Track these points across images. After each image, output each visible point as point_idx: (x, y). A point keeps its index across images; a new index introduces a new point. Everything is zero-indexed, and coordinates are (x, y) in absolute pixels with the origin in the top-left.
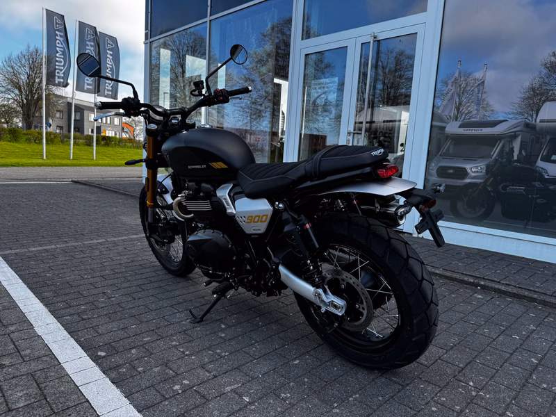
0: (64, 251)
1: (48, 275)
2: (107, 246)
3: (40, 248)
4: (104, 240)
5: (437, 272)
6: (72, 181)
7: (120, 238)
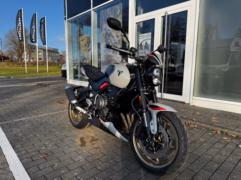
0: (29, 121)
2: (48, 117)
5: (203, 125)
6: (37, 84)
7: (55, 113)
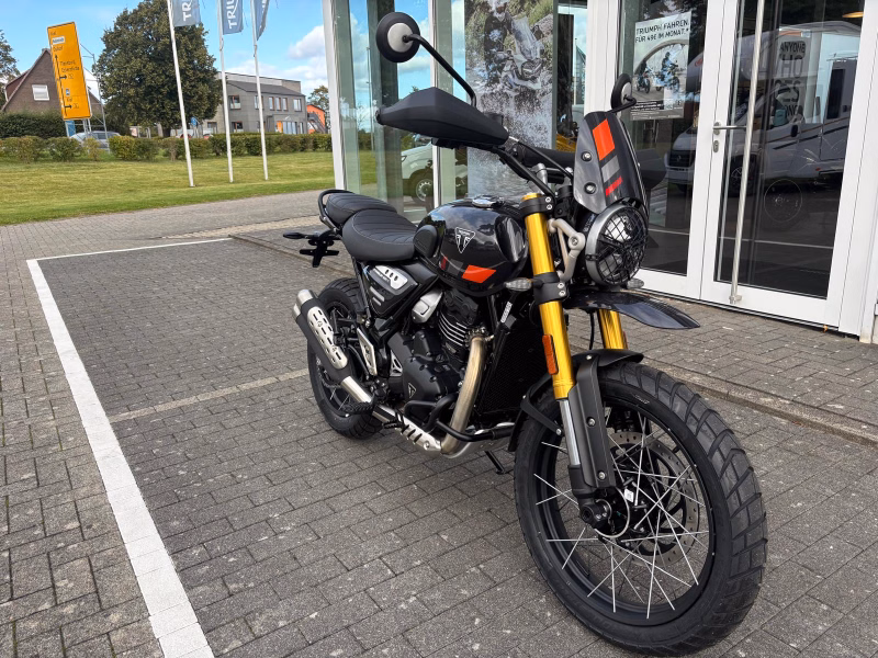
0: (210, 409)
1: (181, 472)
2: (276, 394)
3: (173, 405)
4: (274, 380)
6: (230, 236)
